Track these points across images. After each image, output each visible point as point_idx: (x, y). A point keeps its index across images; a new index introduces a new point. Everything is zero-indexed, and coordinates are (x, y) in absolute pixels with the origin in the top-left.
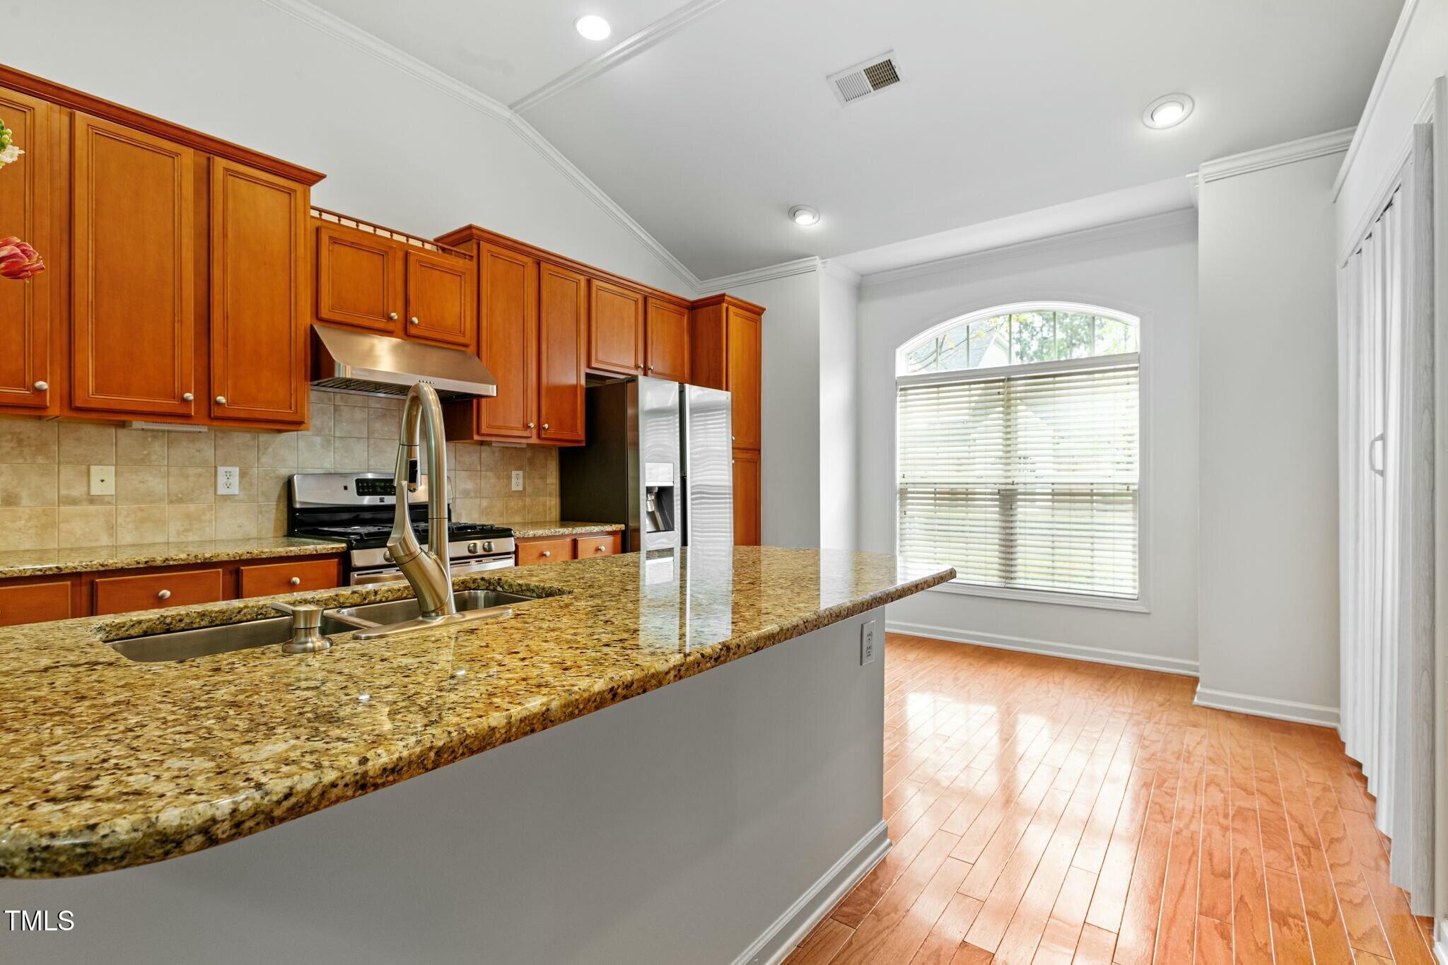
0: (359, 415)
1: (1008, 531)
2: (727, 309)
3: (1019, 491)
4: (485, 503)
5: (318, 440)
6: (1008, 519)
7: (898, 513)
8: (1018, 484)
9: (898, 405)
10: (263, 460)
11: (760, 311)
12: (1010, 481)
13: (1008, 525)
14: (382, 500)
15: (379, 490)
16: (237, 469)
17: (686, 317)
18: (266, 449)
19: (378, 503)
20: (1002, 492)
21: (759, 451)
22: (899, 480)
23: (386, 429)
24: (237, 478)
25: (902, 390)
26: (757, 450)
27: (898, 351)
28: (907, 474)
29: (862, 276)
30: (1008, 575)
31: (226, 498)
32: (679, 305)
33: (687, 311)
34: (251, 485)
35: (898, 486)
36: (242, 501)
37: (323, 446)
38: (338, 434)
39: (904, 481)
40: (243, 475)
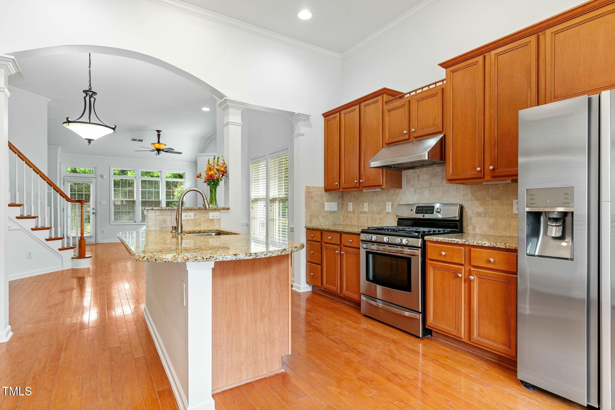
0: (426, 177)
4: (492, 221)
5: (412, 190)
10: (397, 199)
14: (424, 216)
15: (424, 211)
16: (391, 203)
18: (398, 195)
19: (422, 217)
23: (436, 182)
24: (391, 206)
31: (388, 213)
34: (394, 209)
36: (392, 214)
37: (414, 192)
38: (419, 187)
40: (392, 205)
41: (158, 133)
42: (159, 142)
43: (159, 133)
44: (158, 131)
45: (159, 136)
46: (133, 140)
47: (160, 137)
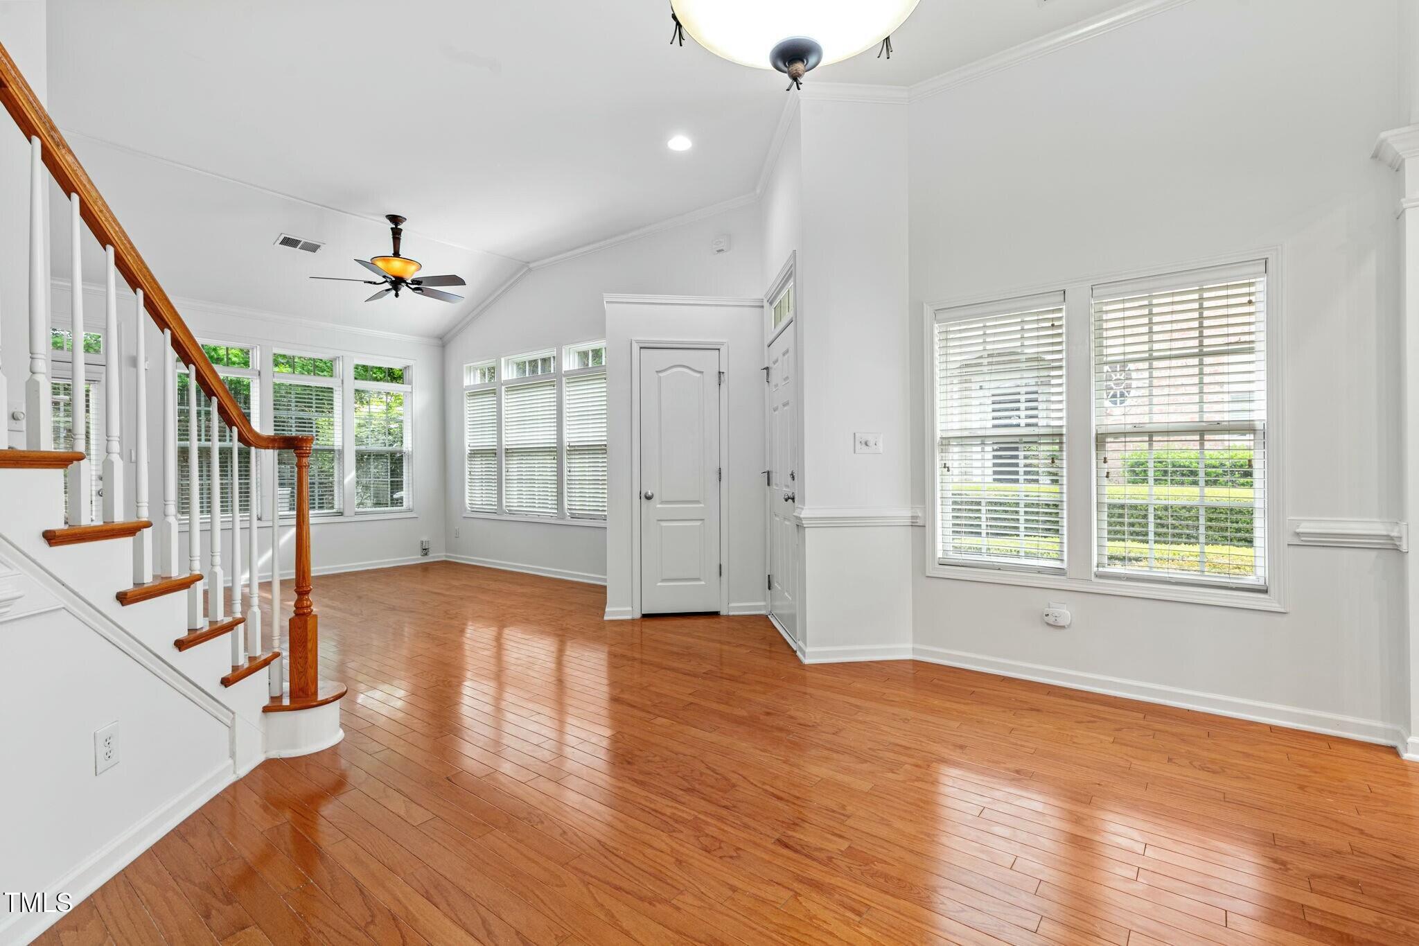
41: (394, 226)
42: (396, 254)
43: (396, 224)
44: (395, 219)
45: (396, 234)
46: (288, 242)
47: (399, 239)
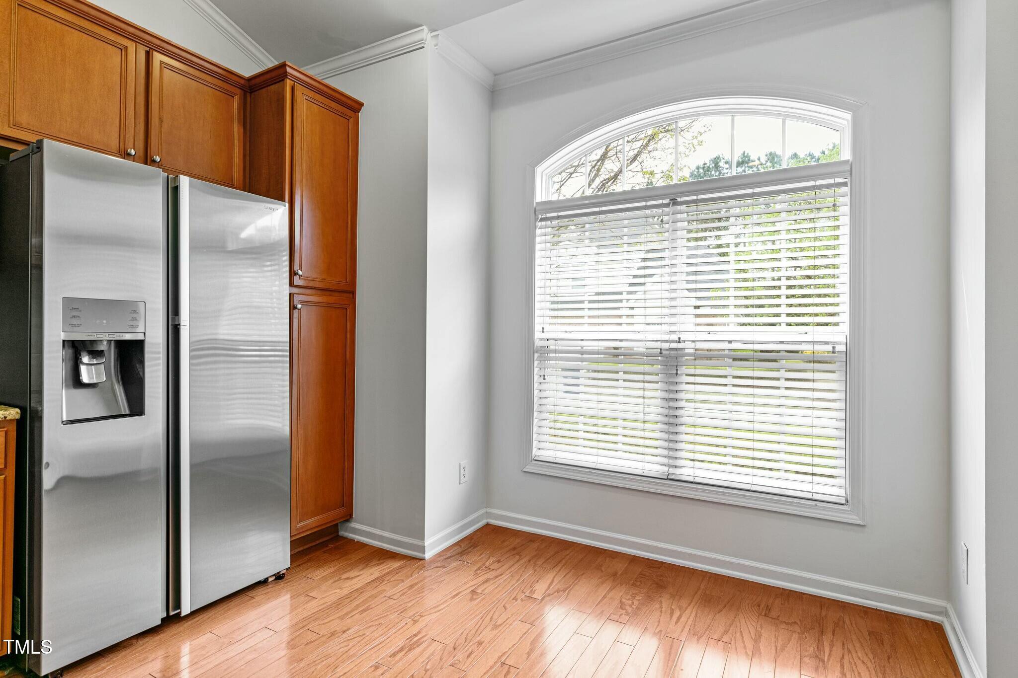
1: (672, 404)
2: (293, 89)
3: (687, 351)
6: (672, 388)
7: (536, 377)
8: (684, 341)
9: (538, 239)
11: (356, 106)
12: (675, 337)
13: (672, 396)
17: (237, 98)
20: (664, 352)
21: (353, 293)
22: (538, 335)
25: (542, 220)
26: (349, 292)
27: (539, 170)
28: (547, 328)
29: (495, 75)
30: (671, 462)
32: (225, 80)
33: (238, 91)
35: (538, 343)
39: (544, 336)
